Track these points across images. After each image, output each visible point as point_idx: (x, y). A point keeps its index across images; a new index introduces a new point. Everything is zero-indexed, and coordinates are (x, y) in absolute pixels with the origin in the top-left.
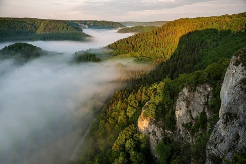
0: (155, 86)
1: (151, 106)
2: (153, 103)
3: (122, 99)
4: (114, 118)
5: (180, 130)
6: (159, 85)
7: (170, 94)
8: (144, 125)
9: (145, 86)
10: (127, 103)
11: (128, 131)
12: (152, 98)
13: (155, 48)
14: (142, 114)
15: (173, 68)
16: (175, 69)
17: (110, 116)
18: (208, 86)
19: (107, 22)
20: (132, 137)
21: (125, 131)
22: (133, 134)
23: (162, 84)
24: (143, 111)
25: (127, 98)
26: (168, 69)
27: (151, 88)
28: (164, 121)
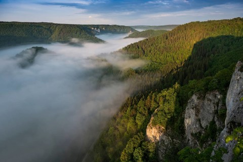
0: (165, 93)
1: (160, 113)
2: (162, 111)
3: (132, 105)
4: (123, 125)
5: (189, 140)
6: (169, 91)
7: (179, 102)
8: (153, 134)
9: (155, 92)
10: (136, 109)
11: (137, 139)
12: (161, 105)
13: (165, 52)
14: (151, 122)
15: (183, 73)
16: (186, 75)
17: (120, 123)
18: (217, 93)
19: (119, 26)
20: (140, 145)
21: (133, 139)
22: (141, 142)
23: (171, 90)
24: (152, 118)
25: (137, 104)
26: (178, 74)
27: (160, 95)
28: (173, 129)
